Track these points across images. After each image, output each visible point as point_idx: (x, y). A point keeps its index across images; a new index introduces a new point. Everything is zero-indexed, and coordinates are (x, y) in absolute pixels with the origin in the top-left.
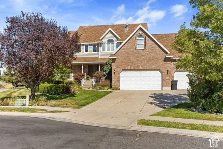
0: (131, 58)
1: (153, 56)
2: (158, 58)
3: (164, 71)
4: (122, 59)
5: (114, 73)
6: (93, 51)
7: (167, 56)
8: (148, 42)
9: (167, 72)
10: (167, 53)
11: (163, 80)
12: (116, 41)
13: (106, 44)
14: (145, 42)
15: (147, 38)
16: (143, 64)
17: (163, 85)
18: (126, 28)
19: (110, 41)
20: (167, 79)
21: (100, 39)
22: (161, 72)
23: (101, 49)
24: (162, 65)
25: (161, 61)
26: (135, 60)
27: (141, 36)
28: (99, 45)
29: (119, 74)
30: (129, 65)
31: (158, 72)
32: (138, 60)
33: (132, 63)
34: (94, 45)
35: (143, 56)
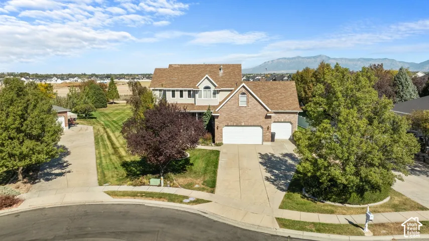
0: (234, 115)
1: (255, 113)
2: (259, 116)
3: (265, 127)
4: (224, 116)
5: (217, 128)
6: (189, 97)
7: (268, 115)
8: (250, 100)
9: (268, 129)
10: (268, 111)
11: (264, 136)
12: (213, 88)
13: (203, 91)
14: (247, 99)
15: (250, 96)
16: (245, 120)
17: (264, 140)
18: (220, 69)
19: (207, 88)
20: (268, 135)
21: (197, 86)
22: (262, 128)
23: (197, 95)
24: (263, 121)
25: (262, 119)
26: (238, 117)
27: (244, 94)
28: (195, 92)
29: (222, 130)
30: (231, 121)
31: (260, 128)
32: (240, 117)
33: (235, 120)
34: (189, 91)
35: (246, 113)
